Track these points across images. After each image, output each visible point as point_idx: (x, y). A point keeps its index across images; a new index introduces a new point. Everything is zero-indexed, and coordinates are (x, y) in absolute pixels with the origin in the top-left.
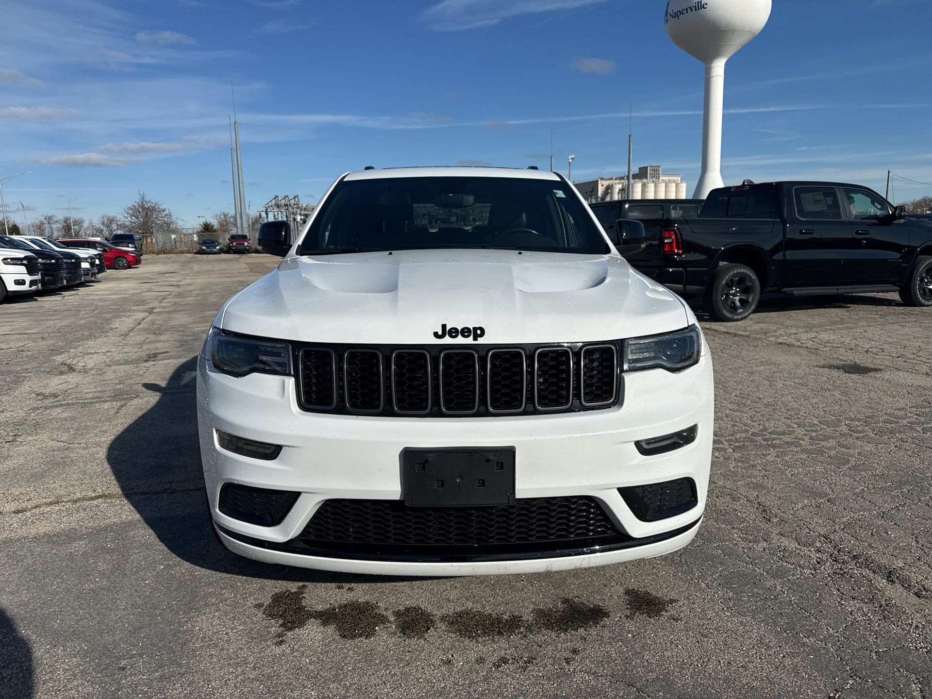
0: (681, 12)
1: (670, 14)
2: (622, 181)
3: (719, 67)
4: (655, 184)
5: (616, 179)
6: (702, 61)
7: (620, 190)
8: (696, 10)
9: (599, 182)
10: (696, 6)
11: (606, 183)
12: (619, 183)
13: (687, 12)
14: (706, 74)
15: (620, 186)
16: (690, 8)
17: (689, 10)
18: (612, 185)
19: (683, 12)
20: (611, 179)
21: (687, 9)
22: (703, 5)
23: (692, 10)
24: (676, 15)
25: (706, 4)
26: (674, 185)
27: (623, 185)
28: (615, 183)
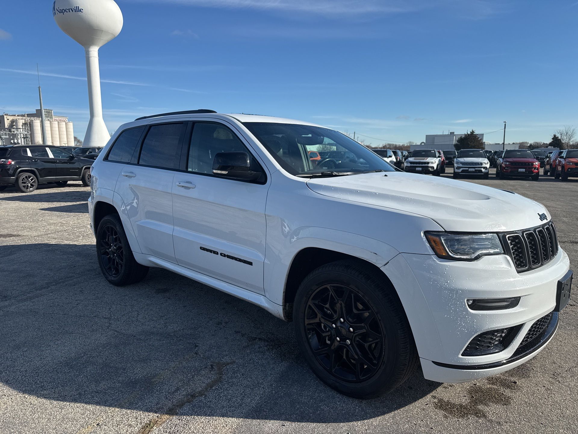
0: (65, 11)
1: (57, 10)
2: (24, 118)
3: (94, 51)
4: (50, 122)
5: (18, 116)
6: (82, 45)
7: (23, 124)
8: (75, 11)
9: (5, 117)
10: (75, 9)
11: (11, 118)
12: (22, 119)
13: (69, 12)
14: (86, 54)
15: (23, 121)
16: (71, 9)
17: (70, 10)
18: (16, 120)
19: (67, 11)
20: (15, 115)
21: (69, 9)
22: (80, 10)
23: (73, 11)
24: (62, 11)
25: (82, 10)
26: (64, 123)
27: (25, 121)
28: (19, 119)
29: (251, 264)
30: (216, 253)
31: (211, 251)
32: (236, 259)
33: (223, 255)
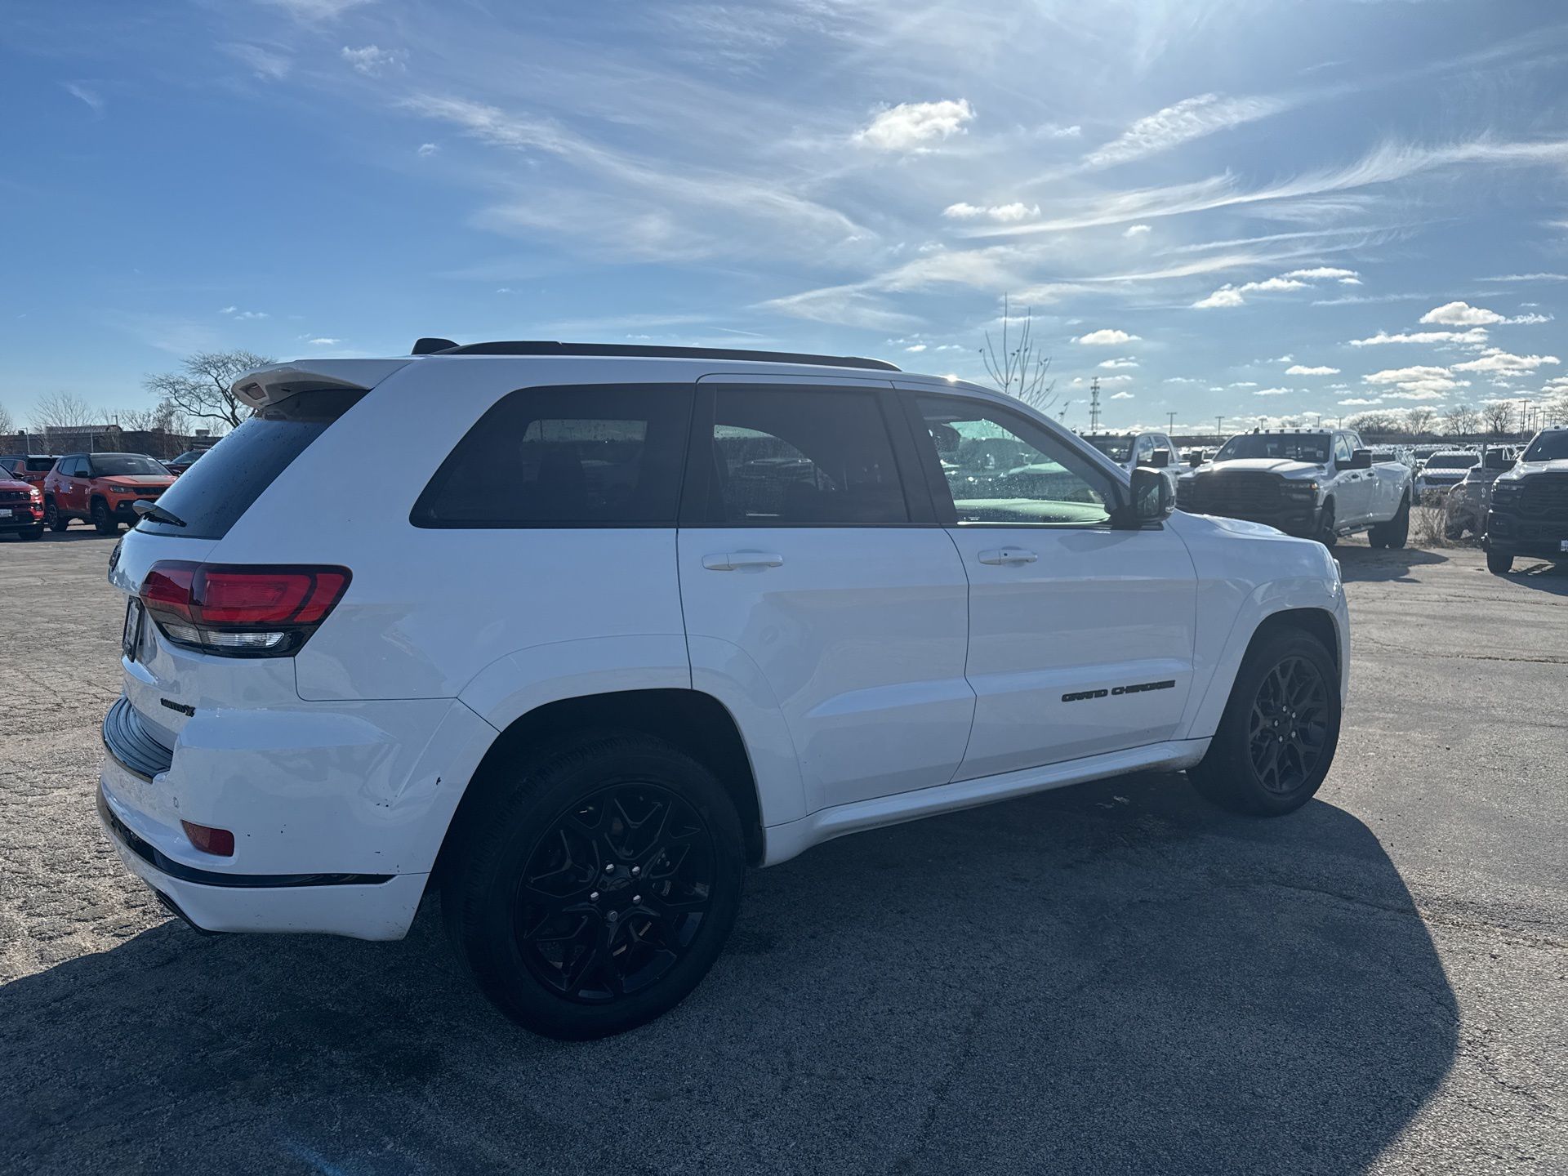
29: (1171, 684)
30: (1101, 693)
31: (1088, 695)
32: (1144, 688)
33: (1118, 691)
